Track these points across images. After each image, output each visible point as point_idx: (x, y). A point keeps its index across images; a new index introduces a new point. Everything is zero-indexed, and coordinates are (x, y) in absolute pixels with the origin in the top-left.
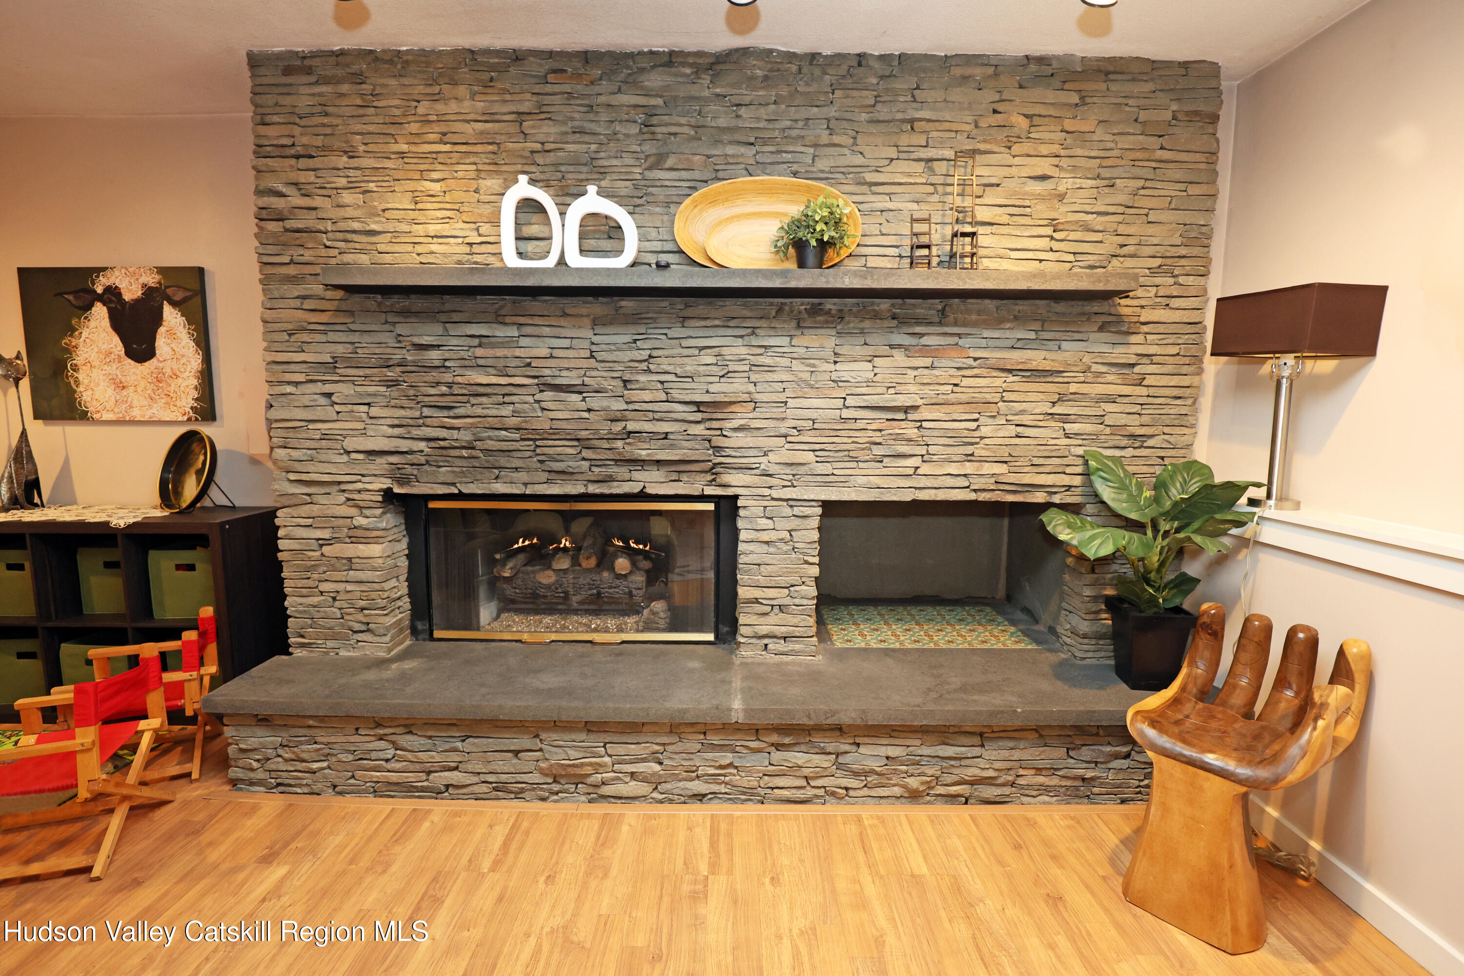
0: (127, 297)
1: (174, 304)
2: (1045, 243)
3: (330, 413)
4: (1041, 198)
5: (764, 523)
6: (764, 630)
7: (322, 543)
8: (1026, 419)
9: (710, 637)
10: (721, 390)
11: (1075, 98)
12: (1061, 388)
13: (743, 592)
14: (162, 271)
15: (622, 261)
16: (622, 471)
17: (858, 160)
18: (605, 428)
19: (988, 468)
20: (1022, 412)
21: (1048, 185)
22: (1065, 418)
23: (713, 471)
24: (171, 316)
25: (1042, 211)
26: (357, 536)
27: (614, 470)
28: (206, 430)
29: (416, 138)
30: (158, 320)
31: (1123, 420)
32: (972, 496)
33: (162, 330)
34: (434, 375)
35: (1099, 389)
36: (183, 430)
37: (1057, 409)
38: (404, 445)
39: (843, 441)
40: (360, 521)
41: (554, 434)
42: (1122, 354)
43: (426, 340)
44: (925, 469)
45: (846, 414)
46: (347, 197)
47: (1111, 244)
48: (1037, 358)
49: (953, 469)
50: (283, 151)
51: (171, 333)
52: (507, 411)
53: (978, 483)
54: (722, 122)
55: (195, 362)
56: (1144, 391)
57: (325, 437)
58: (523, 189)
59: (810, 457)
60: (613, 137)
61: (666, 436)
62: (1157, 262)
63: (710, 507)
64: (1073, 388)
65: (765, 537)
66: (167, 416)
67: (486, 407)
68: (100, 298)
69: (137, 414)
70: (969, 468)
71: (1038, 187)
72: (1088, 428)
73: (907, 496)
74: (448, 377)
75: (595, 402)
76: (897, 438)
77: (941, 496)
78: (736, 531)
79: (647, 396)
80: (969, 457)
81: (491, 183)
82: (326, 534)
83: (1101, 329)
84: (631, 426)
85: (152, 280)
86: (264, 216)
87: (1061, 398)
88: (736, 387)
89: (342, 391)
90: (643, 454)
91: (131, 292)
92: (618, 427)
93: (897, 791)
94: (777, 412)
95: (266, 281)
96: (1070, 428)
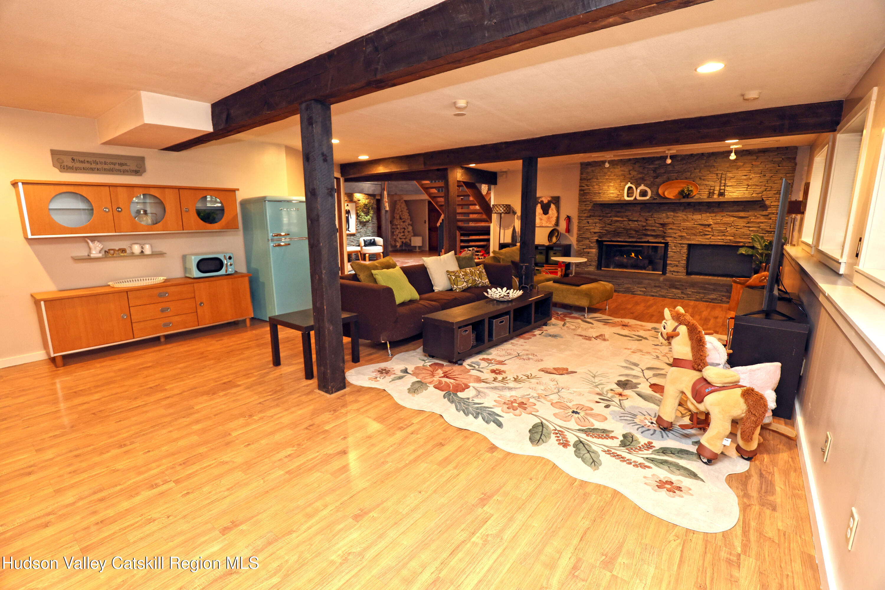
0: (545, 202)
1: (553, 203)
2: (745, 189)
3: (588, 225)
4: (745, 180)
5: (674, 248)
6: (672, 270)
7: (584, 249)
8: (739, 227)
9: (661, 273)
10: (666, 221)
11: (755, 158)
12: (749, 220)
13: (668, 262)
14: (552, 197)
15: (648, 198)
16: (644, 237)
17: (701, 174)
18: (641, 228)
19: (728, 238)
20: (738, 226)
21: (748, 177)
22: (749, 227)
23: (664, 237)
24: (553, 206)
25: (746, 182)
26: (590, 248)
27: (642, 237)
28: (557, 228)
29: (610, 176)
30: (550, 207)
31: (765, 227)
32: (724, 244)
33: (550, 209)
34: (608, 219)
35: (758, 220)
36: (552, 229)
37: (747, 225)
38: (602, 231)
39: (693, 231)
40: (591, 245)
41: (631, 229)
42: (765, 213)
43: (607, 212)
44: (713, 238)
45: (694, 226)
46: (596, 187)
47: (763, 188)
48: (742, 214)
49: (719, 238)
50: (584, 179)
51: (552, 210)
52: (622, 225)
53: (726, 241)
54: (671, 169)
55: (556, 215)
56: (771, 221)
57: (587, 229)
58: (629, 185)
59: (685, 234)
60: (648, 174)
61: (654, 230)
62: (776, 192)
63: (663, 245)
64: (752, 220)
65: (674, 251)
66: (549, 225)
67: (618, 224)
68: (540, 203)
69: (544, 225)
70: (723, 238)
71: (745, 177)
72: (755, 229)
73: (708, 243)
74: (611, 219)
75: (640, 223)
76: (706, 231)
77: (716, 243)
78: (668, 249)
79: (651, 222)
80: (724, 235)
81: (623, 184)
82: (585, 247)
83: (760, 207)
84: (647, 228)
85: (549, 199)
86: (581, 190)
87: (748, 223)
88: (670, 220)
89: (590, 221)
90: (649, 233)
91: (545, 201)
92: (644, 228)
93: (694, 299)
94: (678, 225)
95: (579, 202)
96: (750, 229)
